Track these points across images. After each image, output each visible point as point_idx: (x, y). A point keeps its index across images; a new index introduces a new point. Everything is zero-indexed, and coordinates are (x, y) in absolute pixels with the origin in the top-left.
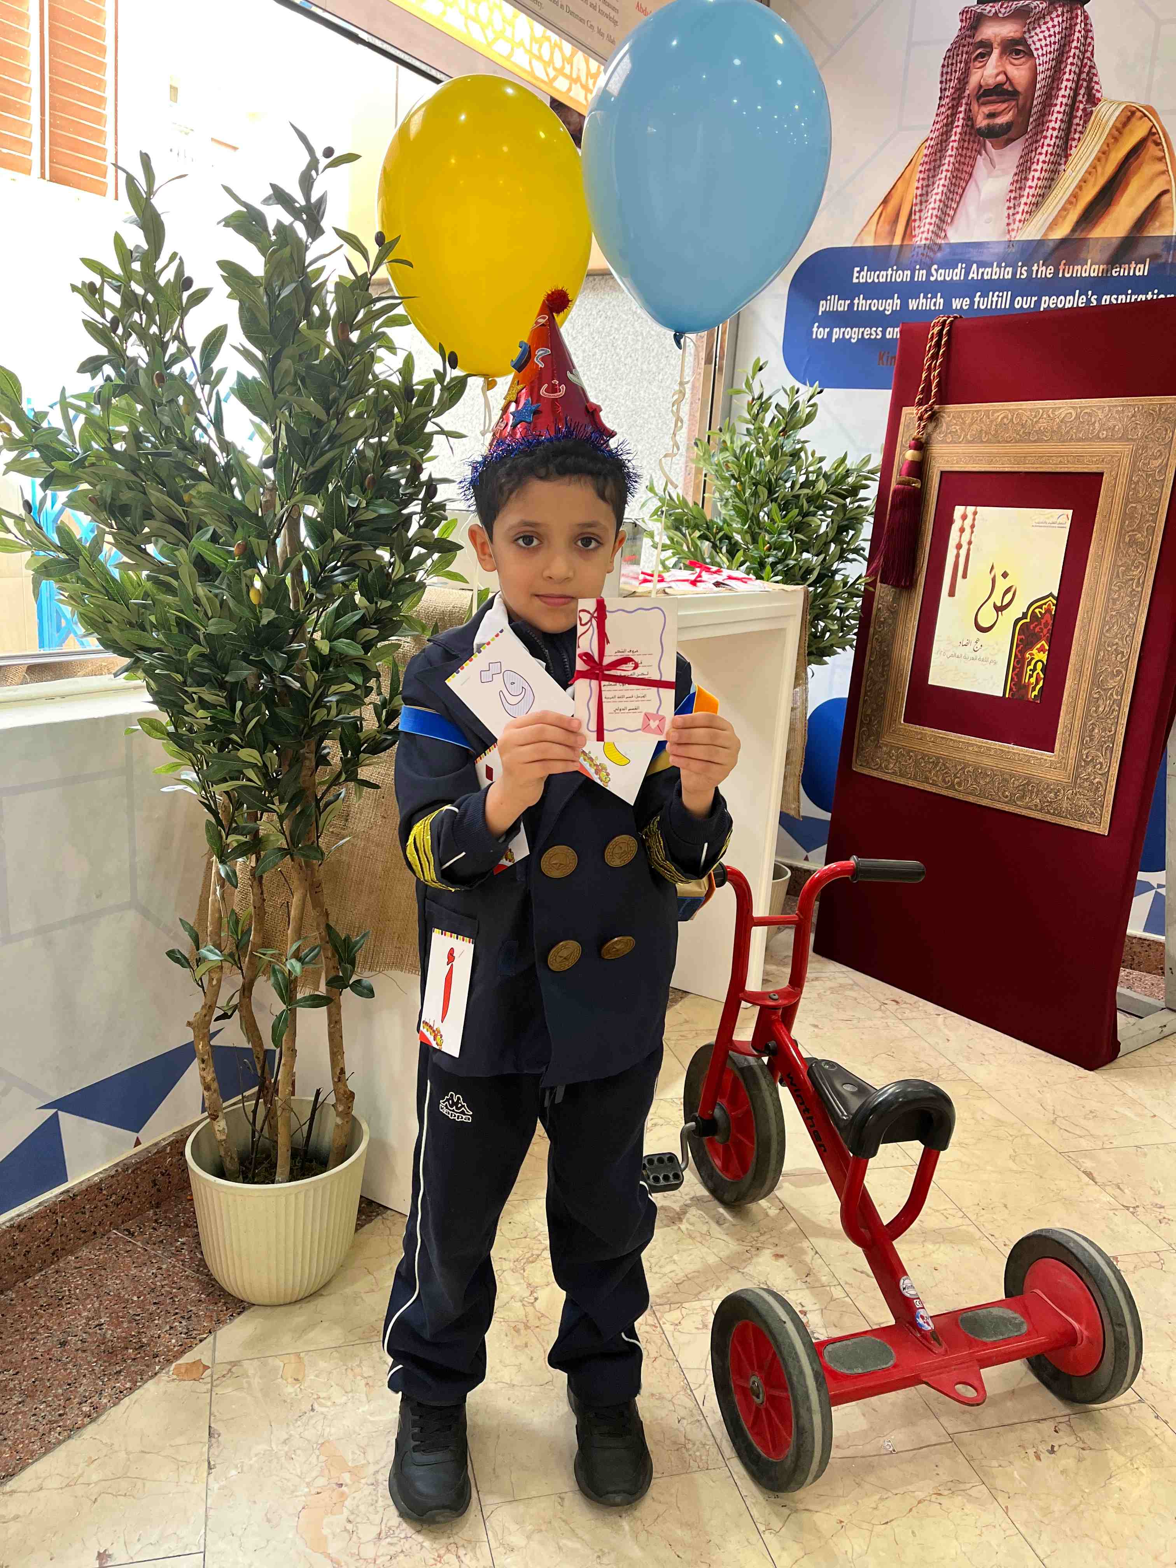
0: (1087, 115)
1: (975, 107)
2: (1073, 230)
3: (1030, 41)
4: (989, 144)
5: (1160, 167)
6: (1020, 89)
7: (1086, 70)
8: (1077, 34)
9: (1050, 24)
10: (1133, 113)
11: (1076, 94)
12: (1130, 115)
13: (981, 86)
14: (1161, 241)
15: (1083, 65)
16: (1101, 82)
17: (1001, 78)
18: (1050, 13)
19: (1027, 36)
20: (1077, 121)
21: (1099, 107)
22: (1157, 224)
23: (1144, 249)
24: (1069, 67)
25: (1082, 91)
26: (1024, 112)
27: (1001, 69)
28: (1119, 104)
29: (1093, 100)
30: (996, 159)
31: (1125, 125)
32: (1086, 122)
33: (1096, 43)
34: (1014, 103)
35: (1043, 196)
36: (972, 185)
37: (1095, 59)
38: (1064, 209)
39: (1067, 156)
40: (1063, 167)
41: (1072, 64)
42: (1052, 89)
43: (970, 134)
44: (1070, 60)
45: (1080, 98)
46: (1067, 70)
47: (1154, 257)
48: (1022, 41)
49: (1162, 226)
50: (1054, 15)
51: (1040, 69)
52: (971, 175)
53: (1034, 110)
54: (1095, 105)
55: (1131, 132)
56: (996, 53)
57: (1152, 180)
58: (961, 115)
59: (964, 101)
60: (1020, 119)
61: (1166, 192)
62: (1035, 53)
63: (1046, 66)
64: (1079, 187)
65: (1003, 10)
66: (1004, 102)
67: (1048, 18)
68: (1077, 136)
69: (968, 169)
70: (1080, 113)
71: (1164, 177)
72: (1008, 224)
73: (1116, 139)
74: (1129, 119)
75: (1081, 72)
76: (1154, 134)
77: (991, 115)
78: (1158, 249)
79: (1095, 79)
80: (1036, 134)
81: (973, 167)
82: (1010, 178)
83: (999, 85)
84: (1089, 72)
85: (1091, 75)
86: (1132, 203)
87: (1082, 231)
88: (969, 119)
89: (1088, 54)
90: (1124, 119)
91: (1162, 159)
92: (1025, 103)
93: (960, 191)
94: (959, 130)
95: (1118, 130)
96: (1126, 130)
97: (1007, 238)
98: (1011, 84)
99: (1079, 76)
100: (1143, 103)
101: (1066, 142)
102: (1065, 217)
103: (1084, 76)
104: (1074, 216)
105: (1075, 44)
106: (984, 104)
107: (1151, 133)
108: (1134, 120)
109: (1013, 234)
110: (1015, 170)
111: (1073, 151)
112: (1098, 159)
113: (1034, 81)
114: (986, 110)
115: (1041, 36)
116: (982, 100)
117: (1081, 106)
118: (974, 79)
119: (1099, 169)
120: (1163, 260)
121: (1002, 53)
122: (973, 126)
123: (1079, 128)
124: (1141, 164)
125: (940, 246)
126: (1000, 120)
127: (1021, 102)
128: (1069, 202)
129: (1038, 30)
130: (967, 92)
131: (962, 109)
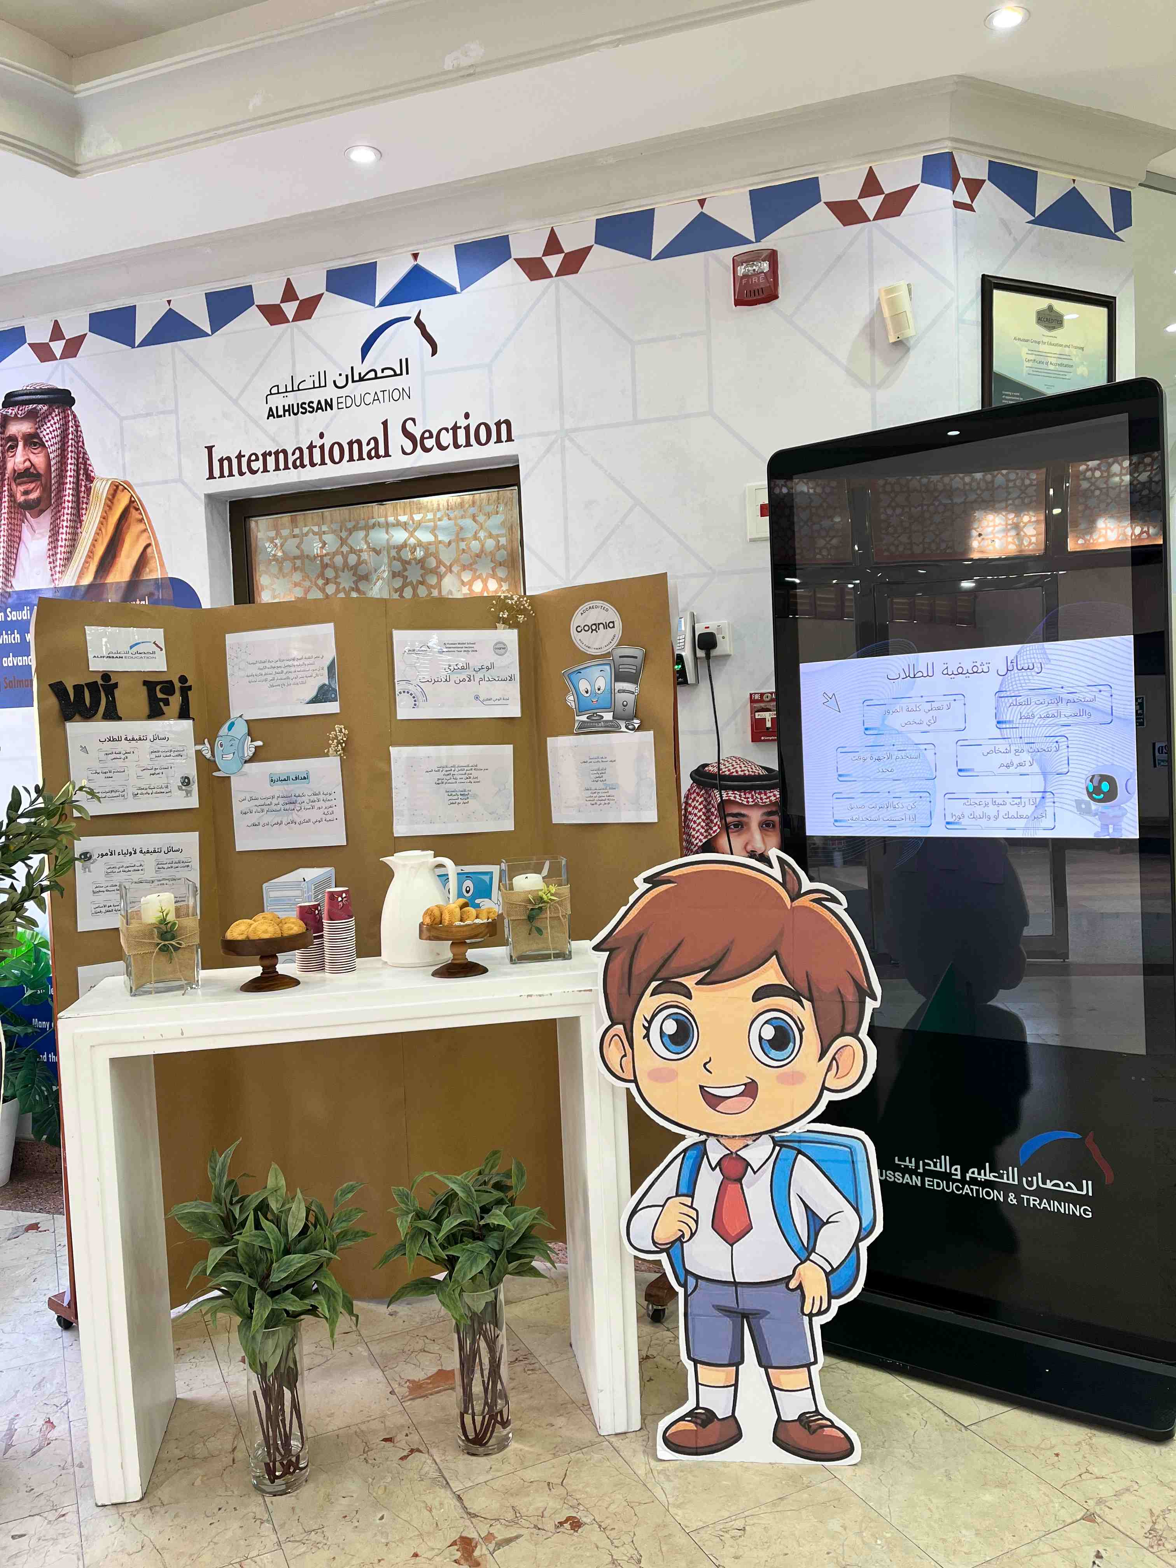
0: (88, 490)
1: (14, 486)
2: (95, 578)
3: (41, 436)
4: (28, 515)
5: (141, 527)
6: (41, 472)
7: (81, 455)
8: (71, 429)
9: (52, 422)
10: (117, 487)
11: (78, 474)
12: (116, 488)
13: (15, 471)
14: (152, 582)
15: (78, 453)
16: (93, 464)
17: (28, 464)
18: (51, 414)
19: (39, 431)
20: (82, 494)
21: (95, 482)
22: (148, 570)
23: (143, 590)
24: (70, 454)
25: (82, 472)
26: (47, 489)
27: (26, 457)
28: (108, 480)
29: (90, 479)
30: (34, 525)
31: (114, 495)
32: (88, 495)
33: (84, 435)
34: (39, 483)
35: (71, 552)
36: (22, 545)
37: (86, 447)
38: (86, 562)
39: (81, 522)
40: (79, 530)
41: (72, 452)
42: (62, 471)
43: (15, 507)
44: (70, 449)
45: (81, 477)
46: (69, 456)
47: (151, 595)
48: (35, 435)
49: (151, 571)
50: (53, 415)
51: (52, 456)
52: (20, 538)
53: (53, 488)
54: (92, 482)
55: (119, 500)
56: (21, 444)
57: (138, 537)
58: (6, 493)
59: (6, 482)
60: (45, 496)
61: (149, 545)
62: (46, 444)
63: (55, 454)
64: (93, 545)
65: (20, 412)
66: (32, 482)
67: (50, 418)
68: (84, 506)
69: (17, 534)
70: (83, 489)
71: (145, 535)
72: (52, 575)
73: (110, 508)
74: (115, 491)
75: (78, 458)
76: (133, 502)
77: (26, 493)
78: (151, 589)
79: (88, 462)
80: (58, 506)
81: (20, 532)
82: (46, 540)
83: (27, 470)
84: (83, 458)
85: (86, 459)
86: (128, 557)
87: (101, 578)
88: (12, 496)
89: (80, 444)
90: (112, 492)
91: (141, 520)
92: (46, 483)
93: (15, 551)
94: (6, 504)
95: (110, 500)
96: (115, 501)
97: (52, 586)
98: (35, 468)
99: (78, 460)
100: (123, 479)
101: (79, 512)
102: (87, 568)
103: (81, 460)
104: (93, 567)
105: (70, 436)
106: (20, 484)
107: (131, 502)
108: (119, 492)
109: (57, 582)
110: (49, 534)
111: (84, 518)
112: (101, 523)
113: (49, 466)
114: (22, 488)
115: (48, 431)
116: (18, 481)
117: (83, 483)
118: (10, 466)
119: (103, 530)
120: (156, 597)
121: (25, 446)
122: (15, 501)
123: (85, 500)
124: (129, 525)
125: (9, 593)
126: (33, 496)
127: (43, 482)
128: (88, 556)
129: (45, 427)
130: (7, 476)
131: (5, 488)
